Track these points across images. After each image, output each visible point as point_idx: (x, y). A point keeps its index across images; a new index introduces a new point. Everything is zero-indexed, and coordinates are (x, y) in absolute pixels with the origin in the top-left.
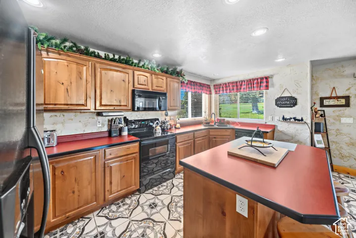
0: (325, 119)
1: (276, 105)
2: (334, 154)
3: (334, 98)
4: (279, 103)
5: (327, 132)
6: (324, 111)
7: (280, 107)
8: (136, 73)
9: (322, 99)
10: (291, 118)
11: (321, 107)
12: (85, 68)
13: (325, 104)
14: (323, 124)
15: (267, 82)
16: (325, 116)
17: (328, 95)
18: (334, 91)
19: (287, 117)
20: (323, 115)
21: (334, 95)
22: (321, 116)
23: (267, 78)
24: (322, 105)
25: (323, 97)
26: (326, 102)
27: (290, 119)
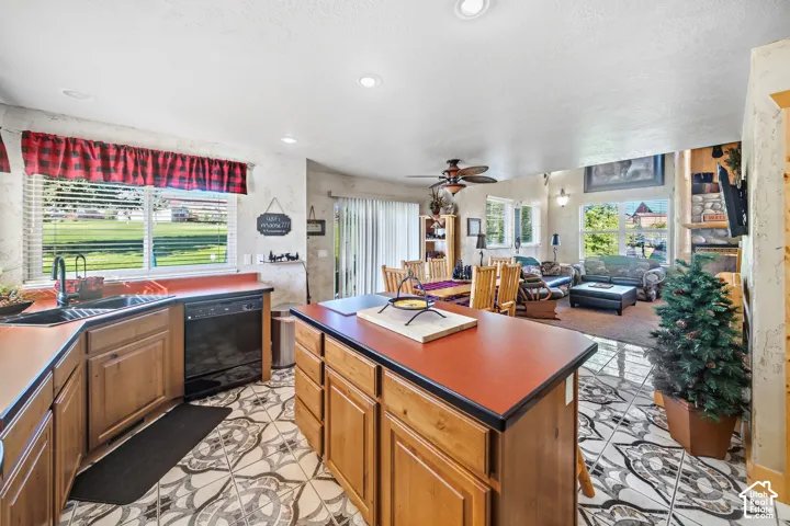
1: (259, 229)
3: (313, 222)
4: (263, 225)
7: (266, 234)
10: (283, 256)
18: (312, 211)
19: (277, 253)
21: (312, 217)
27: (280, 258)
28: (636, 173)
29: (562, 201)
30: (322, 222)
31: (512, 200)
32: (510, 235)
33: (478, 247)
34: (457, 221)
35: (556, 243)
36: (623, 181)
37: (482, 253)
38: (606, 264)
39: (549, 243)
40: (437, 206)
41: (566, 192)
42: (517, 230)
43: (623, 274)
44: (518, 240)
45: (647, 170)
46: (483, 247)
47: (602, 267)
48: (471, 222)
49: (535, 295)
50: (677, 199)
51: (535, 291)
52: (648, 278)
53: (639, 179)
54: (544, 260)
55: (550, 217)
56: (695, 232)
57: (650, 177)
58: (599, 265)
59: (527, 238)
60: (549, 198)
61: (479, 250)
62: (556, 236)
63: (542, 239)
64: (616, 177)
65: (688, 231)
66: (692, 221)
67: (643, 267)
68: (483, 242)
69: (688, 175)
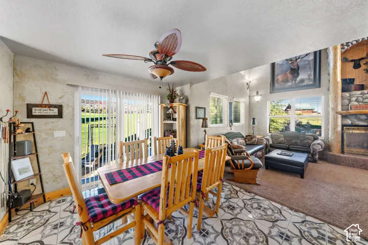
0: (34, 134)
2: (47, 178)
3: (45, 106)
5: (37, 152)
6: (32, 123)
9: (29, 107)
11: (28, 117)
13: (33, 114)
14: (29, 141)
16: (33, 131)
17: (38, 102)
18: (46, 97)
20: (31, 130)
21: (45, 102)
22: (27, 131)
24: (30, 115)
25: (31, 103)
26: (36, 111)
28: (302, 81)
29: (257, 99)
31: (227, 97)
32: (226, 119)
33: (202, 127)
34: (187, 109)
35: (254, 123)
36: (294, 85)
37: (205, 131)
38: (284, 137)
39: (250, 123)
40: (172, 97)
41: (260, 94)
42: (230, 115)
43: (296, 144)
44: (231, 122)
45: (309, 79)
46: (206, 127)
47: (282, 139)
48: (198, 109)
49: (241, 165)
50: (331, 96)
51: (240, 162)
52: (314, 147)
53: (304, 84)
54: (247, 135)
55: (250, 107)
56: (344, 117)
57: (311, 83)
58: (280, 137)
59: (237, 120)
60: (250, 97)
61: (203, 129)
62: (254, 119)
63: (245, 121)
64: (289, 84)
65: (340, 116)
66: (342, 110)
67: (309, 139)
68: (206, 123)
69: (339, 79)
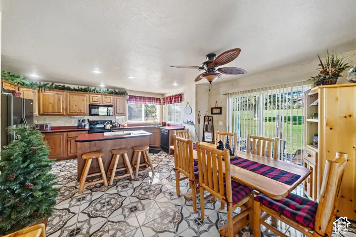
8: (91, 95)
12: (61, 96)
15: (181, 97)
23: (181, 95)
30: (221, 108)
